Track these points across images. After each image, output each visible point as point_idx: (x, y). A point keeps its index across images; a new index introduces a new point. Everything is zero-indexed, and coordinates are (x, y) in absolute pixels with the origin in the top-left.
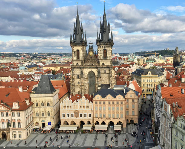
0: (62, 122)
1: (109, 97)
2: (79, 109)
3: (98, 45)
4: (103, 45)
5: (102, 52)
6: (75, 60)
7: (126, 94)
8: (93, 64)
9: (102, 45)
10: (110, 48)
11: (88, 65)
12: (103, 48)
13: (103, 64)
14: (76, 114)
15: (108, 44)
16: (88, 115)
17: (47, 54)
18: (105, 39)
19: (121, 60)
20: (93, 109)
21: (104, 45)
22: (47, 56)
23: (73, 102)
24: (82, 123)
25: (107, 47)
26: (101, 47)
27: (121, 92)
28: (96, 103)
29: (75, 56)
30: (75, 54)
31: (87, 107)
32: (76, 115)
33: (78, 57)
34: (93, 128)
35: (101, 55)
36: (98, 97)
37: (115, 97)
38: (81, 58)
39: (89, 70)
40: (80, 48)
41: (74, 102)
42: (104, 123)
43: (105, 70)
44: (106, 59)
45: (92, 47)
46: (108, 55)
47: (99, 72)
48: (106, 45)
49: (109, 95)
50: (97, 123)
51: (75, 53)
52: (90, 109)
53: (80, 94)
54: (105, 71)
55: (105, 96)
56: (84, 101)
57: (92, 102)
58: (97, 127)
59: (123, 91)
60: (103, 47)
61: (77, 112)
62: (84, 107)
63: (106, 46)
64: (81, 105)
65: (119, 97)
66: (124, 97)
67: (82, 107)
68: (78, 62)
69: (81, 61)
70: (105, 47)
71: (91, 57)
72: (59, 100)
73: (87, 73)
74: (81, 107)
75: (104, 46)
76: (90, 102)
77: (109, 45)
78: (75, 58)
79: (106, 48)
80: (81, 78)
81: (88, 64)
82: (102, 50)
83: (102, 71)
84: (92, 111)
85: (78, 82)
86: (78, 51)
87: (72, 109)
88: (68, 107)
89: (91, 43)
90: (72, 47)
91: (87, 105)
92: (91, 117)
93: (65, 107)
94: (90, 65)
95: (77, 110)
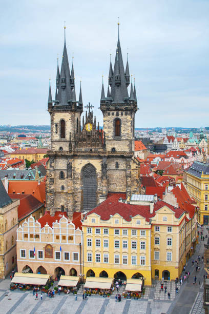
0: (20, 267)
1: (116, 220)
2: (53, 242)
3: (104, 111)
4: (114, 110)
5: (111, 125)
6: (56, 141)
7: (154, 215)
8: (93, 150)
9: (112, 110)
10: (129, 117)
11: (83, 152)
12: (115, 117)
13: (114, 149)
14: (49, 251)
15: (123, 107)
16: (71, 256)
18: (118, 98)
19: (173, 141)
20: (82, 244)
21: (116, 109)
24: (60, 271)
25: (122, 115)
26: (109, 114)
28: (89, 231)
29: (57, 133)
30: (57, 130)
31: (71, 238)
32: (49, 254)
33: (63, 135)
34: (81, 282)
35: (109, 131)
36: (92, 219)
37: (130, 219)
38: (67, 137)
39: (85, 162)
40: (67, 116)
41: (44, 228)
42: (104, 274)
43: (117, 163)
44: (120, 140)
45: (91, 114)
46: (125, 130)
47: (104, 167)
48: (120, 110)
49: (117, 215)
50: (91, 274)
51: (56, 125)
52: (75, 242)
53: (65, 210)
54: (117, 165)
55: (108, 218)
57: (81, 228)
58: (91, 283)
60: (113, 114)
61: (49, 247)
62: (64, 238)
63: (120, 112)
64: (58, 234)
65: (139, 221)
67: (61, 238)
68: (62, 144)
69: (68, 144)
70: (117, 115)
71: (89, 135)
73: (81, 167)
74: (58, 237)
75: (115, 112)
76: (76, 228)
77: (126, 110)
78: (57, 137)
79: (120, 117)
80: (67, 177)
81: (83, 150)
82: (112, 120)
83: (112, 165)
84: (80, 248)
85: (61, 186)
86: (63, 122)
87: (40, 241)
88: (32, 236)
89: (89, 107)
90: (51, 113)
91: (71, 235)
92: (79, 260)
93: (26, 236)
94: (86, 152)
95: (49, 245)
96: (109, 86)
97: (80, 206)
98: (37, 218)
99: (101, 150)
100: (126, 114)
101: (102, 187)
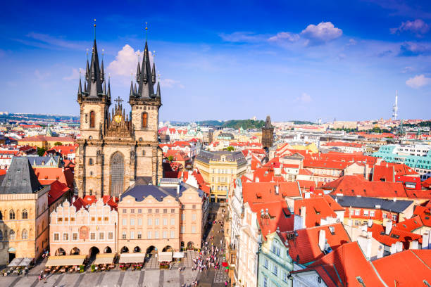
0: (53, 250)
1: (150, 200)
2: (88, 223)
3: (132, 105)
5: (139, 117)
6: (86, 130)
7: (181, 194)
8: (122, 139)
9: (140, 104)
10: (155, 112)
11: (113, 141)
12: (143, 110)
13: (141, 139)
14: (84, 232)
15: (150, 103)
16: (106, 236)
17: (29, 116)
18: (145, 94)
19: (174, 133)
20: (117, 224)
21: (144, 104)
22: (28, 120)
23: (78, 209)
24: (95, 251)
25: (149, 109)
26: (137, 108)
27: (172, 192)
28: (125, 211)
29: (86, 122)
30: (86, 120)
31: (106, 219)
32: (84, 235)
33: (92, 124)
34: (116, 259)
35: (137, 123)
36: (129, 201)
37: (162, 200)
38: (97, 127)
39: (114, 150)
40: (96, 108)
41: (79, 211)
42: (137, 250)
43: (144, 151)
44: (147, 131)
45: (120, 107)
46: (152, 123)
47: (133, 154)
48: (146, 105)
49: (150, 197)
50: (125, 250)
51: (87, 115)
52: (111, 223)
53: (94, 194)
54: (144, 153)
55: (142, 199)
56: (99, 208)
57: (116, 210)
58: (125, 258)
59: (175, 189)
60: (141, 108)
61: (85, 229)
62: (99, 219)
63: (147, 107)
64: (93, 216)
65: (169, 201)
66: (177, 200)
67: (96, 219)
68: (91, 133)
69: (98, 133)
70: (145, 109)
71: (118, 126)
72: (49, 206)
73: (110, 154)
74: (93, 219)
75: (143, 106)
76: (112, 210)
77: (153, 105)
78: (86, 126)
79: (147, 111)
80: (97, 164)
81: (112, 138)
82: (141, 113)
83: (139, 152)
84: (116, 227)
85: (89, 172)
86: (92, 113)
87: (75, 223)
88: (66, 219)
89: (119, 100)
90: (81, 104)
91: (106, 216)
92: (114, 239)
93: (60, 219)
94: (115, 140)
95: (84, 227)
96: (137, 83)
97: (108, 190)
98: (70, 201)
99: (130, 139)
100: (153, 109)
101: (129, 171)
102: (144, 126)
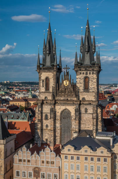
2: (39, 165)
3: (77, 71)
4: (84, 71)
5: (82, 81)
6: (42, 92)
8: (69, 99)
9: (82, 71)
10: (95, 76)
11: (62, 100)
12: (85, 75)
13: (84, 98)
14: (36, 172)
15: (91, 69)
16: (53, 176)
18: (87, 61)
20: (60, 168)
21: (86, 70)
23: (32, 154)
25: (90, 74)
26: (81, 73)
28: (66, 158)
29: (43, 86)
30: (43, 84)
31: (53, 163)
32: (37, 174)
33: (47, 88)
35: (80, 86)
37: (96, 150)
38: (51, 90)
39: (63, 108)
40: (50, 75)
44: (89, 92)
45: (68, 73)
46: (93, 85)
47: (78, 111)
48: (89, 70)
49: (86, 147)
51: (43, 81)
52: (55, 167)
53: (48, 142)
54: (86, 110)
55: (80, 149)
56: (48, 154)
57: (60, 156)
60: (83, 73)
61: (37, 169)
62: (48, 162)
63: (88, 72)
64: (43, 160)
66: (110, 151)
67: (45, 162)
68: (47, 95)
69: (51, 94)
70: (87, 74)
71: (66, 88)
73: (60, 111)
74: (43, 162)
75: (85, 72)
76: (56, 156)
77: (93, 70)
78: (43, 89)
79: (88, 75)
80: (50, 118)
81: (62, 98)
82: (83, 77)
83: (83, 110)
84: (60, 170)
85: (45, 125)
86: (47, 79)
87: (30, 164)
88: (24, 161)
89: (67, 68)
90: (39, 72)
91: (52, 160)
93: (20, 160)
94: (64, 100)
95: (37, 167)
96: (81, 53)
97: (59, 139)
98: (28, 147)
99: (75, 99)
100: (93, 74)
101: (74, 125)
102: (86, 89)
